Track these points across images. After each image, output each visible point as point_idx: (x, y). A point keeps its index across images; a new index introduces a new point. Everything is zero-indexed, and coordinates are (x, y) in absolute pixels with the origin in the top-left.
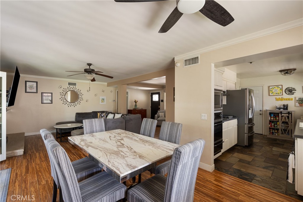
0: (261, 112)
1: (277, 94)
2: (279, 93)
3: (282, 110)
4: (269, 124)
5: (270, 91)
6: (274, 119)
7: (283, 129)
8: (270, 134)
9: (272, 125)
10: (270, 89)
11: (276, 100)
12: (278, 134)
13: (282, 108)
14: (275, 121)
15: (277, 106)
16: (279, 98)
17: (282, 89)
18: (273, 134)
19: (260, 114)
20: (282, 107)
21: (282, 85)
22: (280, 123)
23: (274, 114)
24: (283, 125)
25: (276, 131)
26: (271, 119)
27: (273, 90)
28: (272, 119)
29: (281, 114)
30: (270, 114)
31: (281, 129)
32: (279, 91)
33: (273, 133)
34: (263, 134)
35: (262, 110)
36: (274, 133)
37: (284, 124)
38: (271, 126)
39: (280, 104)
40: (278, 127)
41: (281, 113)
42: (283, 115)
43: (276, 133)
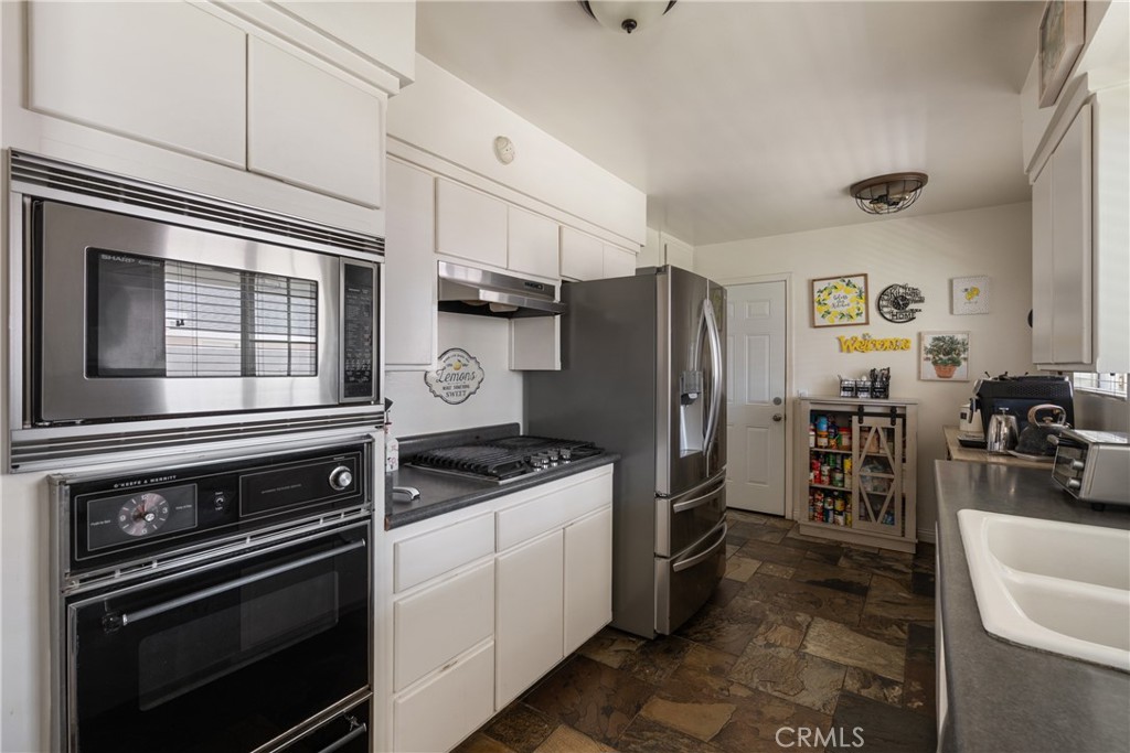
0: (779, 410)
1: (845, 321)
2: (854, 314)
3: (863, 397)
4: (812, 469)
5: (816, 304)
6: (833, 442)
7: (868, 494)
8: (812, 518)
9: (820, 474)
10: (816, 295)
11: (841, 351)
12: (846, 519)
13: (864, 389)
14: (836, 454)
15: (844, 378)
16: (854, 340)
17: (864, 294)
18: (827, 521)
19: (777, 419)
20: (865, 381)
21: (865, 275)
22: (854, 464)
23: (830, 420)
24: (868, 472)
25: (839, 505)
26: (816, 446)
27: (830, 301)
28: (823, 442)
29: (861, 421)
30: (816, 416)
31: (860, 494)
32: (852, 303)
33: (825, 512)
34: (789, 516)
35: (782, 397)
36: (831, 513)
37: (872, 470)
38: (818, 479)
39: (855, 367)
40: (847, 481)
41: (861, 412)
42: (867, 421)
43: (840, 513)
